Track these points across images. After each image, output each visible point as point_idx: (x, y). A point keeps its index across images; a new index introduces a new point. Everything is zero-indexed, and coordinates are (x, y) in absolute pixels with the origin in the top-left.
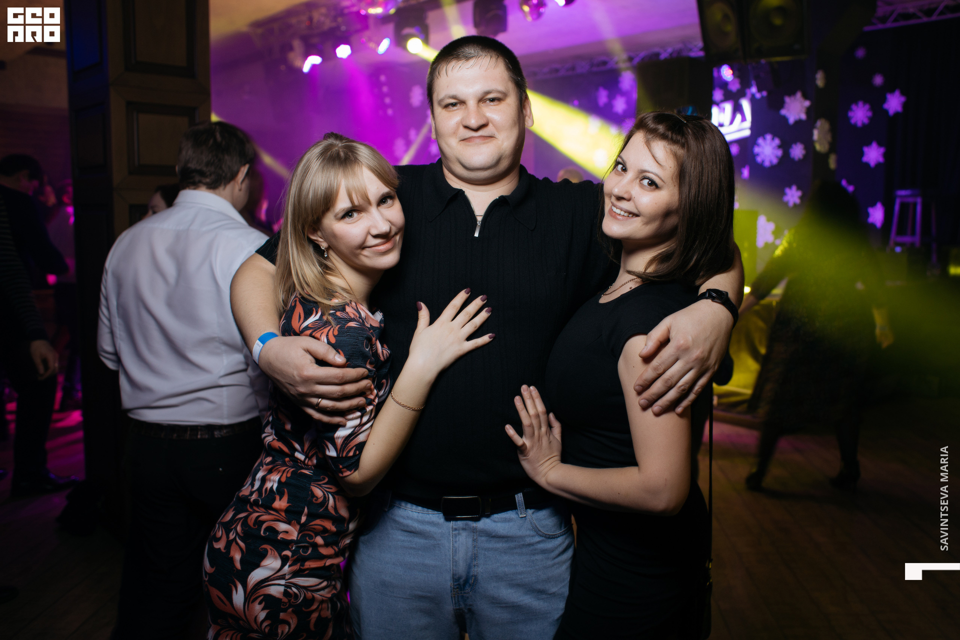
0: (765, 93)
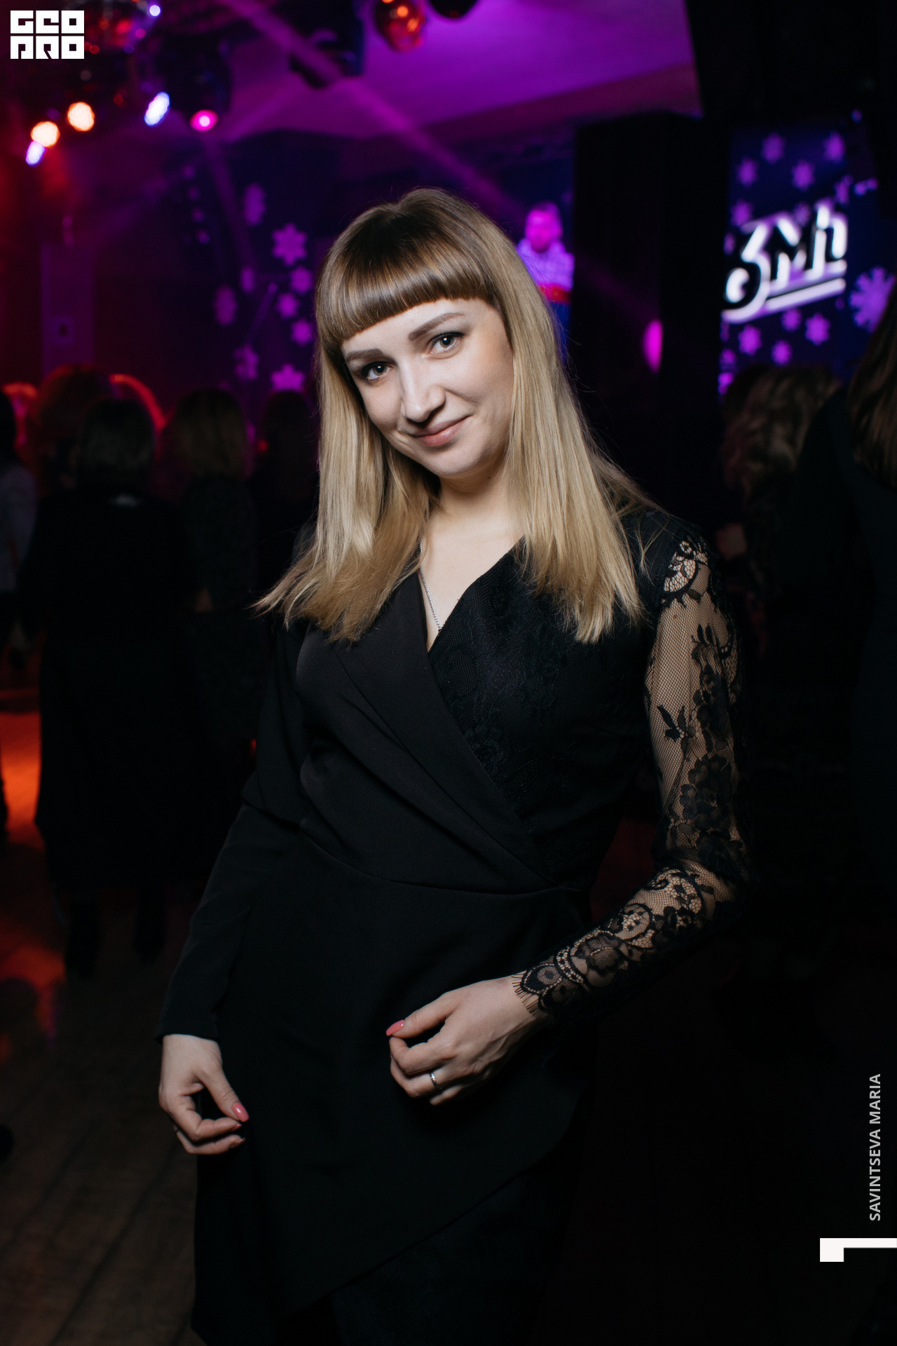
0: (872, 184)
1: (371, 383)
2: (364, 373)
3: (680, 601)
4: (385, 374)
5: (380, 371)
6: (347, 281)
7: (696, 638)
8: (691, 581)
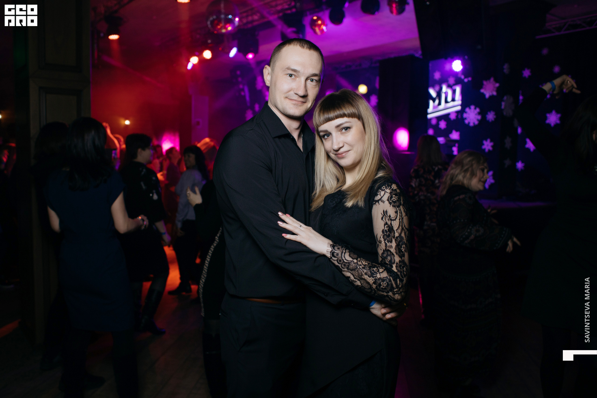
0: (470, 79)
1: (325, 139)
2: (324, 136)
3: (378, 203)
4: (329, 137)
5: (328, 136)
6: (320, 111)
7: (383, 214)
8: (382, 197)
